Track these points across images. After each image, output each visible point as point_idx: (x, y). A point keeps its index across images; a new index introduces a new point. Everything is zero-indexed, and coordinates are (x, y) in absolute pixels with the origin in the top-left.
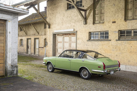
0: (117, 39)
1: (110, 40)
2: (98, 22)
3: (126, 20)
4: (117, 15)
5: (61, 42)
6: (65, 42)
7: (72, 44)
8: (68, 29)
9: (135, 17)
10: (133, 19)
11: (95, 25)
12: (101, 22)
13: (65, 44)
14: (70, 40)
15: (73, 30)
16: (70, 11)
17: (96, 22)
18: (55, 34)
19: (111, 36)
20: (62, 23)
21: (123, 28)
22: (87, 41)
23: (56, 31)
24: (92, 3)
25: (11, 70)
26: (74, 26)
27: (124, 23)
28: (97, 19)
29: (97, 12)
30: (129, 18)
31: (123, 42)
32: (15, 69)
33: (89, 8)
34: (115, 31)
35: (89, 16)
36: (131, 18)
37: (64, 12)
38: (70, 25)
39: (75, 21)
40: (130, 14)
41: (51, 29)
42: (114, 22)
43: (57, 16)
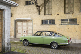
0: (60, 24)
1: (56, 25)
2: (47, 14)
3: (65, 13)
4: (60, 10)
5: (20, 26)
6: (24, 26)
7: (29, 27)
8: (26, 17)
9: (70, 12)
10: (69, 13)
11: (46, 16)
12: (49, 14)
13: (24, 27)
14: (27, 25)
15: (30, 18)
16: (28, 6)
17: (46, 14)
18: (16, 21)
19: (56, 22)
20: (22, 13)
21: (63, 18)
22: (41, 25)
23: (17, 19)
24: (43, 2)
25: (7, 47)
26: (31, 16)
27: (64, 15)
28: (46, 12)
29: (46, 8)
30: (67, 12)
31: (63, 26)
32: (9, 46)
33: (41, 5)
34: (59, 20)
35: (41, 10)
36: (68, 12)
37: (23, 6)
38: (28, 15)
39: (32, 12)
40: (67, 10)
41: (13, 17)
42: (58, 14)
43: (17, 9)
